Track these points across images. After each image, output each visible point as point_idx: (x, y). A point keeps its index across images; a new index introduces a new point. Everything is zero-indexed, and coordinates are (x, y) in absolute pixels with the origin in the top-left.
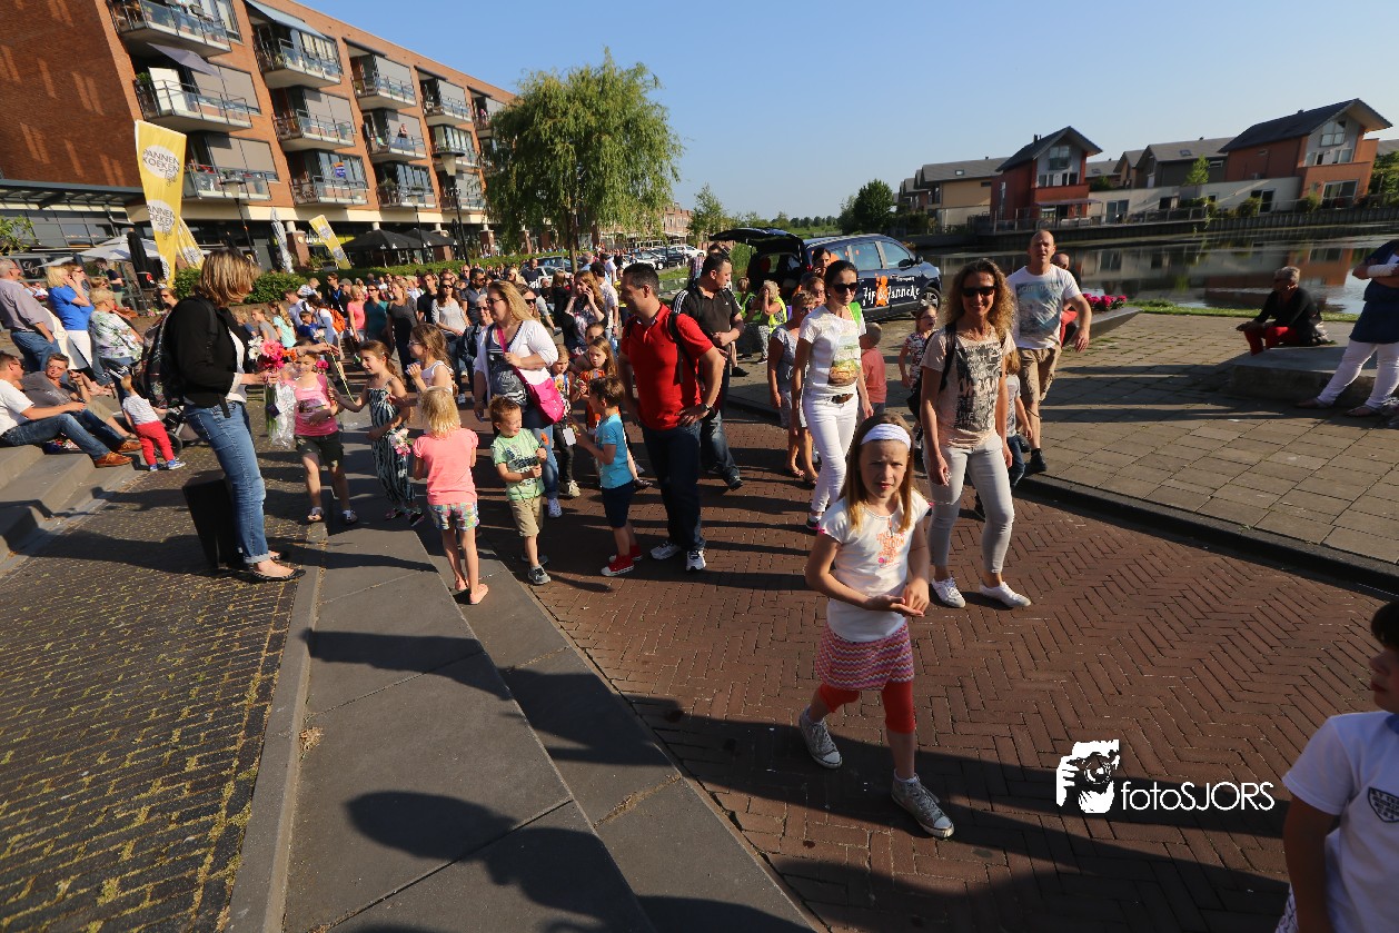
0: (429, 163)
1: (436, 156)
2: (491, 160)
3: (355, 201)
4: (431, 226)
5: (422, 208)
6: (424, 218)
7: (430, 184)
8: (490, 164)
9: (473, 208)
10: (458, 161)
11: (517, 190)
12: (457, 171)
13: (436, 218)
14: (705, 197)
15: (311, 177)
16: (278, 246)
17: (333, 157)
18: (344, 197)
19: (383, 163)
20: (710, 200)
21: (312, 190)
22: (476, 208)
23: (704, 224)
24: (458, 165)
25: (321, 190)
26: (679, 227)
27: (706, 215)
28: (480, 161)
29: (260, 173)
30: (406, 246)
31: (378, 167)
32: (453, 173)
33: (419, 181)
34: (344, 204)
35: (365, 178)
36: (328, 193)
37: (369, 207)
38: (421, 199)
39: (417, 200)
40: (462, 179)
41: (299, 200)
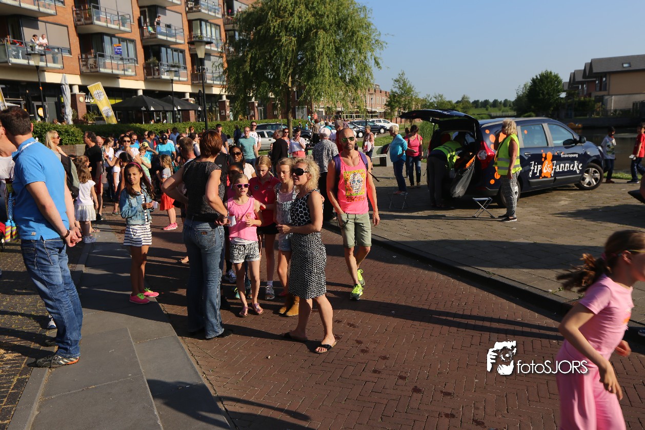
0: (186, 47)
1: (191, 43)
2: (233, 47)
3: (126, 73)
4: (182, 95)
5: (176, 81)
6: (177, 88)
7: (185, 63)
8: (232, 49)
9: (215, 82)
10: (208, 47)
11: (251, 70)
12: (206, 54)
13: (187, 89)
14: (401, 81)
15: (96, 53)
16: (63, 103)
17: (115, 40)
18: (118, 69)
19: (152, 46)
20: (405, 84)
21: (95, 63)
22: (218, 83)
23: (399, 103)
24: (206, 49)
25: (101, 63)
26: (377, 104)
27: (401, 96)
28: (223, 47)
29: (58, 49)
30: (161, 109)
31: (146, 49)
32: (203, 56)
33: (176, 60)
34: (117, 75)
35: (137, 57)
36: (107, 66)
37: (137, 78)
38: (177, 73)
39: (173, 74)
40: (210, 60)
41: (84, 69)
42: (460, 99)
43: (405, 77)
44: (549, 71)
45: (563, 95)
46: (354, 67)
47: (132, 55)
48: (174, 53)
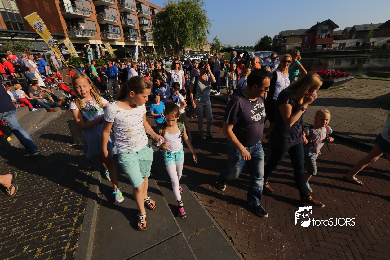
0: (138, 28)
1: (140, 26)
2: (155, 27)
5: (136, 41)
6: (136, 44)
7: (138, 34)
8: (155, 29)
10: (146, 27)
11: (163, 36)
13: (140, 44)
14: (216, 40)
15: (106, 31)
16: (97, 51)
17: (112, 26)
18: (115, 37)
19: (126, 28)
20: (217, 41)
21: (106, 35)
22: (151, 42)
23: (215, 47)
24: (146, 29)
25: (108, 35)
26: (208, 48)
27: (216, 45)
28: (152, 28)
29: (92, 30)
30: (131, 52)
31: (124, 29)
32: (145, 31)
33: (135, 33)
34: (115, 40)
35: (121, 32)
36: (110, 36)
37: (122, 41)
38: (136, 38)
39: (134, 39)
40: (147, 33)
41: (103, 38)
42: (236, 46)
43: (217, 38)
44: (267, 35)
45: (271, 44)
46: (200, 34)
47: (119, 32)
48: (134, 31)
